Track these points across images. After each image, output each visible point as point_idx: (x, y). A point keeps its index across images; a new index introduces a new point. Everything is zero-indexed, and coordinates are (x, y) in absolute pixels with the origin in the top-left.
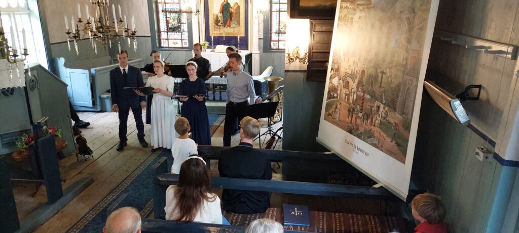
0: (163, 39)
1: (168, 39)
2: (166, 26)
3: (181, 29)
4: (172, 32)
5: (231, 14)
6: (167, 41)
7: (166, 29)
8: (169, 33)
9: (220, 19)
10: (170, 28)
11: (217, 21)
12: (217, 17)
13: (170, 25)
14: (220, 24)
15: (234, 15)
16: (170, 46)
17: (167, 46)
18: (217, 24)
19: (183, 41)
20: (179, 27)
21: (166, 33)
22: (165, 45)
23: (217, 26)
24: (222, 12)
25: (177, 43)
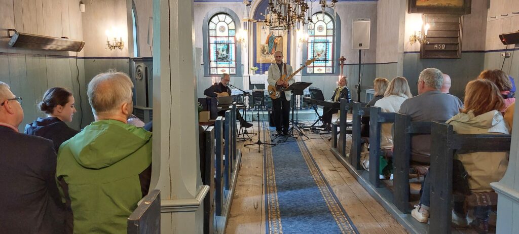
0: (213, 68)
1: (217, 68)
2: (215, 56)
4: (221, 61)
5: (276, 44)
7: (215, 58)
8: (218, 62)
9: (266, 48)
10: (219, 58)
11: (263, 51)
12: (264, 47)
13: (219, 56)
14: (265, 53)
15: (278, 45)
16: (218, 73)
17: (216, 73)
18: (263, 53)
19: (231, 69)
20: (227, 56)
21: (216, 62)
22: (214, 73)
23: (263, 55)
24: (268, 42)
25: (225, 71)
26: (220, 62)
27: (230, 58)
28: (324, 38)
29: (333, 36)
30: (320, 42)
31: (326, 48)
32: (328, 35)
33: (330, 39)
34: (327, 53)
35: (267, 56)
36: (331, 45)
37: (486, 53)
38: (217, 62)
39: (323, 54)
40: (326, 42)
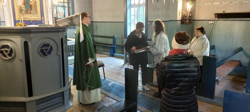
5: (31, 6)
9: (23, 8)
11: (21, 10)
12: (21, 8)
14: (23, 12)
15: (33, 7)
18: (21, 13)
23: (21, 14)
24: (24, 4)
28: (62, 4)
29: (68, 3)
30: (60, 7)
31: (64, 11)
32: (65, 2)
33: (66, 5)
34: (65, 14)
35: (24, 14)
36: (67, 8)
37: (196, 21)
39: (63, 15)
40: (64, 7)
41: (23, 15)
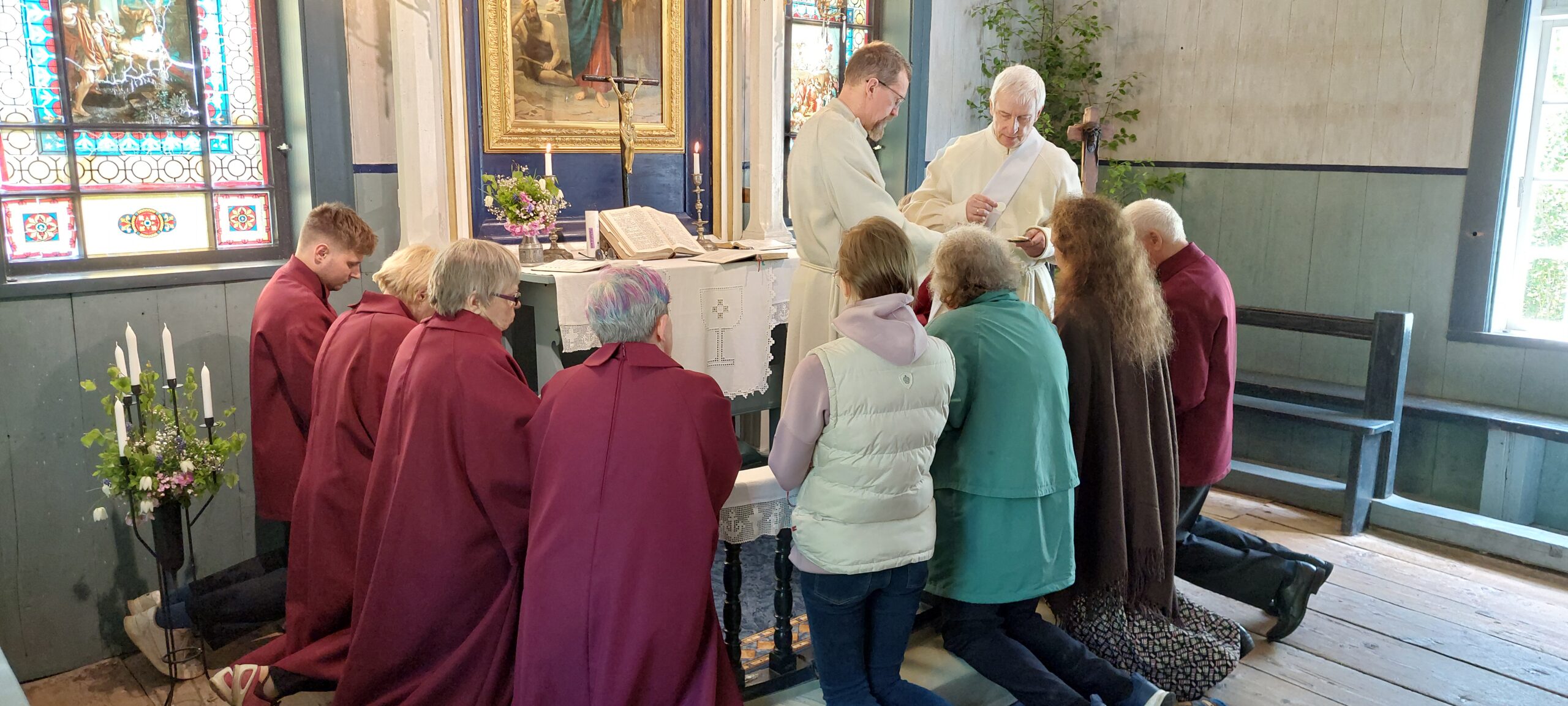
0: (24, 196)
1: (73, 194)
2: (46, 78)
3: (199, 102)
4: (116, 128)
6: (62, 208)
7: (49, 98)
8: (83, 141)
9: (549, 32)
10: (99, 98)
11: (532, 51)
13: (92, 74)
15: (628, 10)
16: (95, 250)
17: (63, 247)
18: (533, 73)
19: (224, 204)
20: (180, 85)
21: (55, 141)
22: (41, 250)
23: (530, 86)
25: (162, 223)
26: (106, 141)
27: (214, 99)
38: (68, 130)
40: (842, 22)
41: (548, 99)
